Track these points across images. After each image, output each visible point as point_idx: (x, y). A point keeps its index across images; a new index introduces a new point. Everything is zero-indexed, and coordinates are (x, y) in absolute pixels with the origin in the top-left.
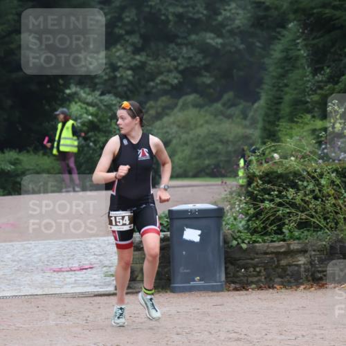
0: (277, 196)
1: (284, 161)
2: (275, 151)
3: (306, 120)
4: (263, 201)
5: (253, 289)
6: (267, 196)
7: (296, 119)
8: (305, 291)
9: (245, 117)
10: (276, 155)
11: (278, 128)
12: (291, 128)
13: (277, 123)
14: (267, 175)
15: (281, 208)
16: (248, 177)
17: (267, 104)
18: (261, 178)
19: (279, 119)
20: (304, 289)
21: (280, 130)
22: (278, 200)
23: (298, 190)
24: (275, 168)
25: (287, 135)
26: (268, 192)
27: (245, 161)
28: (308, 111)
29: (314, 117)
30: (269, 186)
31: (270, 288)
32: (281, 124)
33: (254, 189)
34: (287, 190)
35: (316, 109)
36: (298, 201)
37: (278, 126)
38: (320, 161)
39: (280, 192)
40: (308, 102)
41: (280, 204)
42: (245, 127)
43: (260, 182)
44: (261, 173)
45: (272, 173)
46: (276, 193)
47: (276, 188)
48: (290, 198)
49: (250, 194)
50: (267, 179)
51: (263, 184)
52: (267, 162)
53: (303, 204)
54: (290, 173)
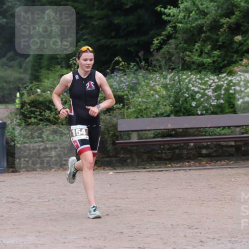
0: (39, 115)
1: (44, 94)
2: (38, 88)
3: (57, 69)
4: (30, 118)
5: (23, 171)
6: (33, 115)
7: (51, 69)
8: (55, 172)
9: (21, 67)
10: (39, 90)
11: (40, 74)
12: (48, 74)
13: (40, 71)
14: (33, 102)
15: (41, 122)
16: (21, 103)
17: (34, 59)
18: (29, 104)
19: (41, 68)
20: (55, 171)
21: (42, 75)
22: (40, 117)
23: (52, 111)
24: (38, 98)
25: (45, 78)
26: (33, 112)
27: (20, 94)
28: (58, 64)
29: (62, 67)
30: (34, 109)
31: (34, 170)
32: (42, 71)
33: (25, 111)
34: (45, 112)
35: (63, 62)
36: (51, 118)
37: (40, 72)
38: (65, 94)
39: (41, 112)
40: (58, 58)
41: (41, 120)
42: (21, 73)
43: (29, 107)
44: (29, 101)
45: (36, 101)
46: (38, 113)
47: (38, 110)
48: (47, 116)
49: (22, 114)
50: (33, 104)
51: (30, 107)
52: (33, 94)
53: (54, 119)
54: (47, 101)
